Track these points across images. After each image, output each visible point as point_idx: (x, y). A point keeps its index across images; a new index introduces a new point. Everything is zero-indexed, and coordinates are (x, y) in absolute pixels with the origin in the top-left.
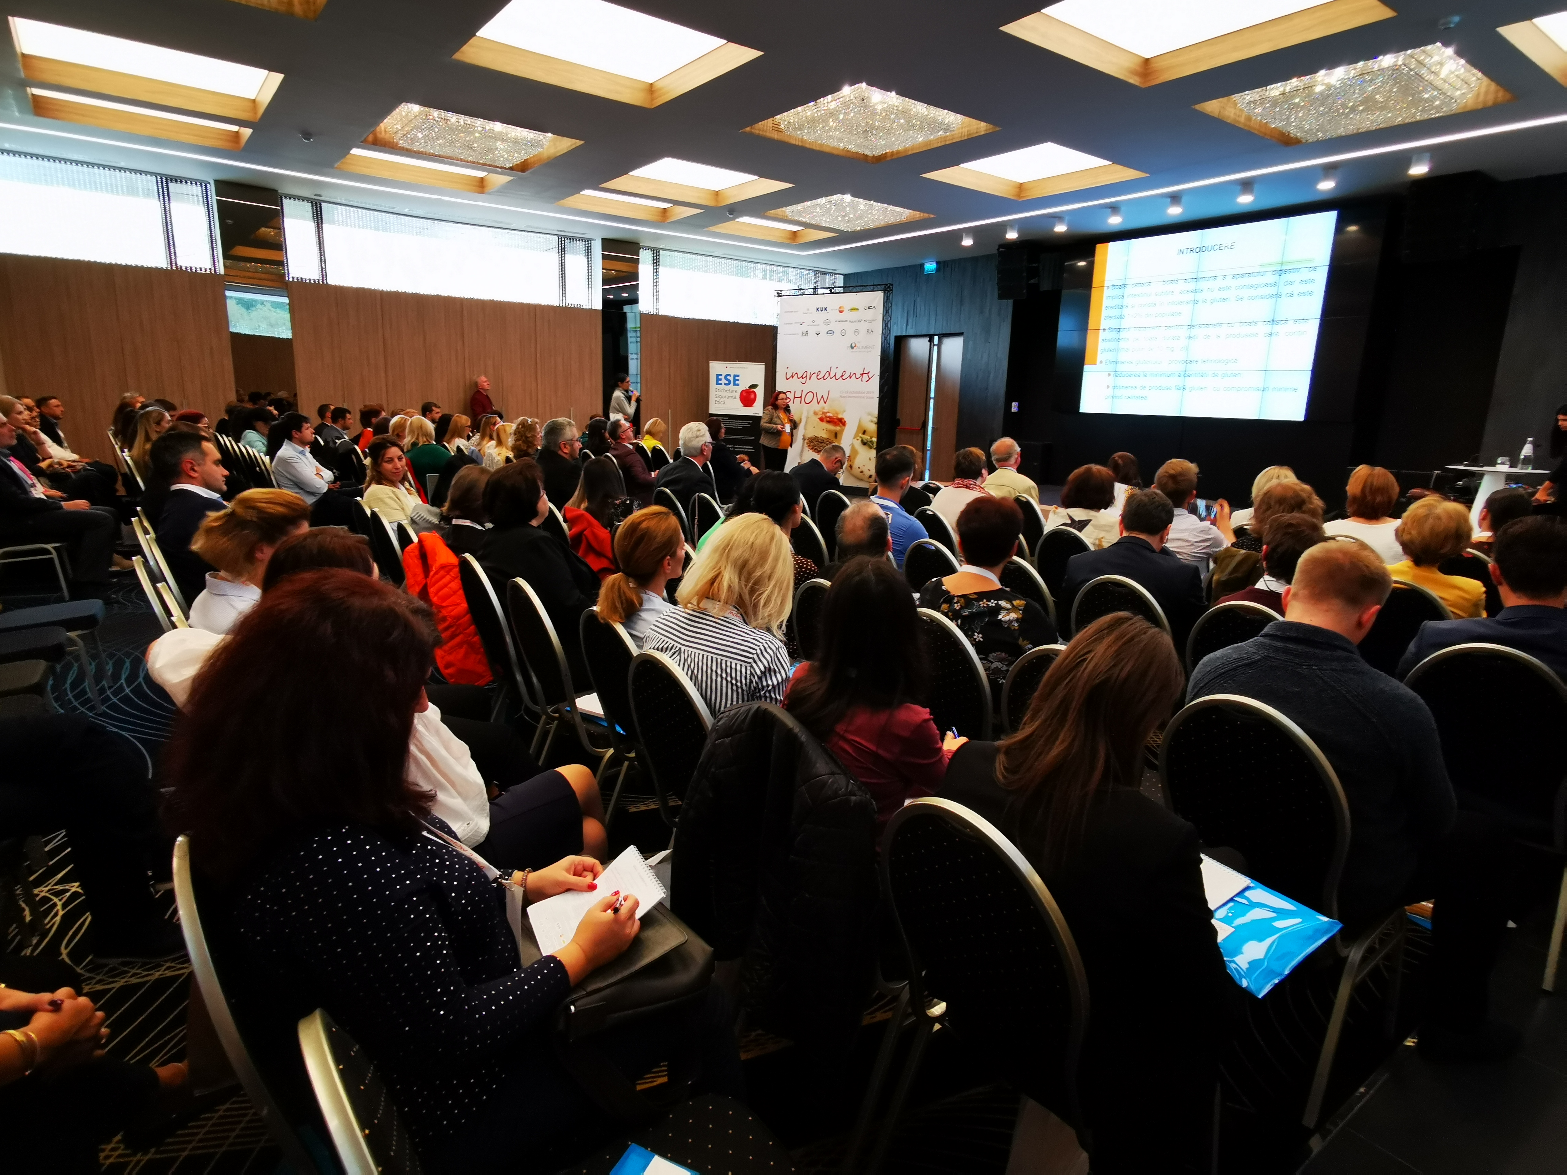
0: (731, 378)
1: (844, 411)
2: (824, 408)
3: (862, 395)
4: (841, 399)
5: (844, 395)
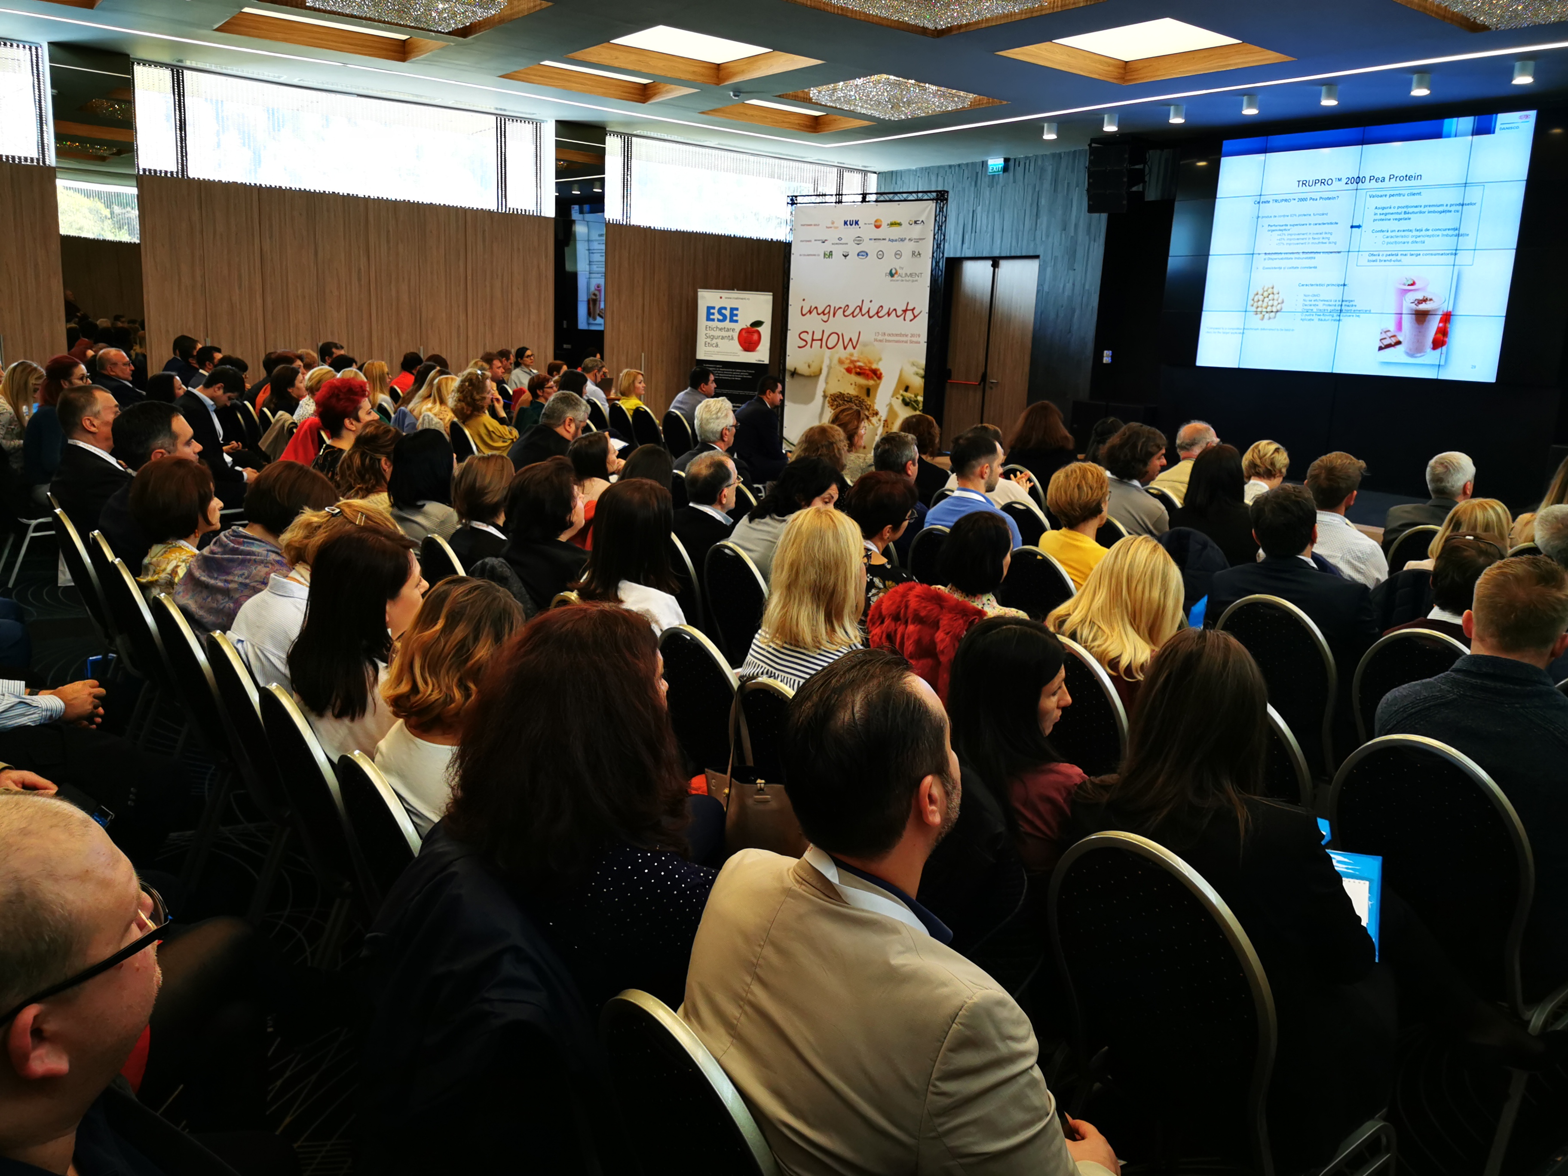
0: (727, 313)
1: (880, 360)
2: (852, 355)
3: (904, 339)
4: (876, 343)
5: (880, 338)
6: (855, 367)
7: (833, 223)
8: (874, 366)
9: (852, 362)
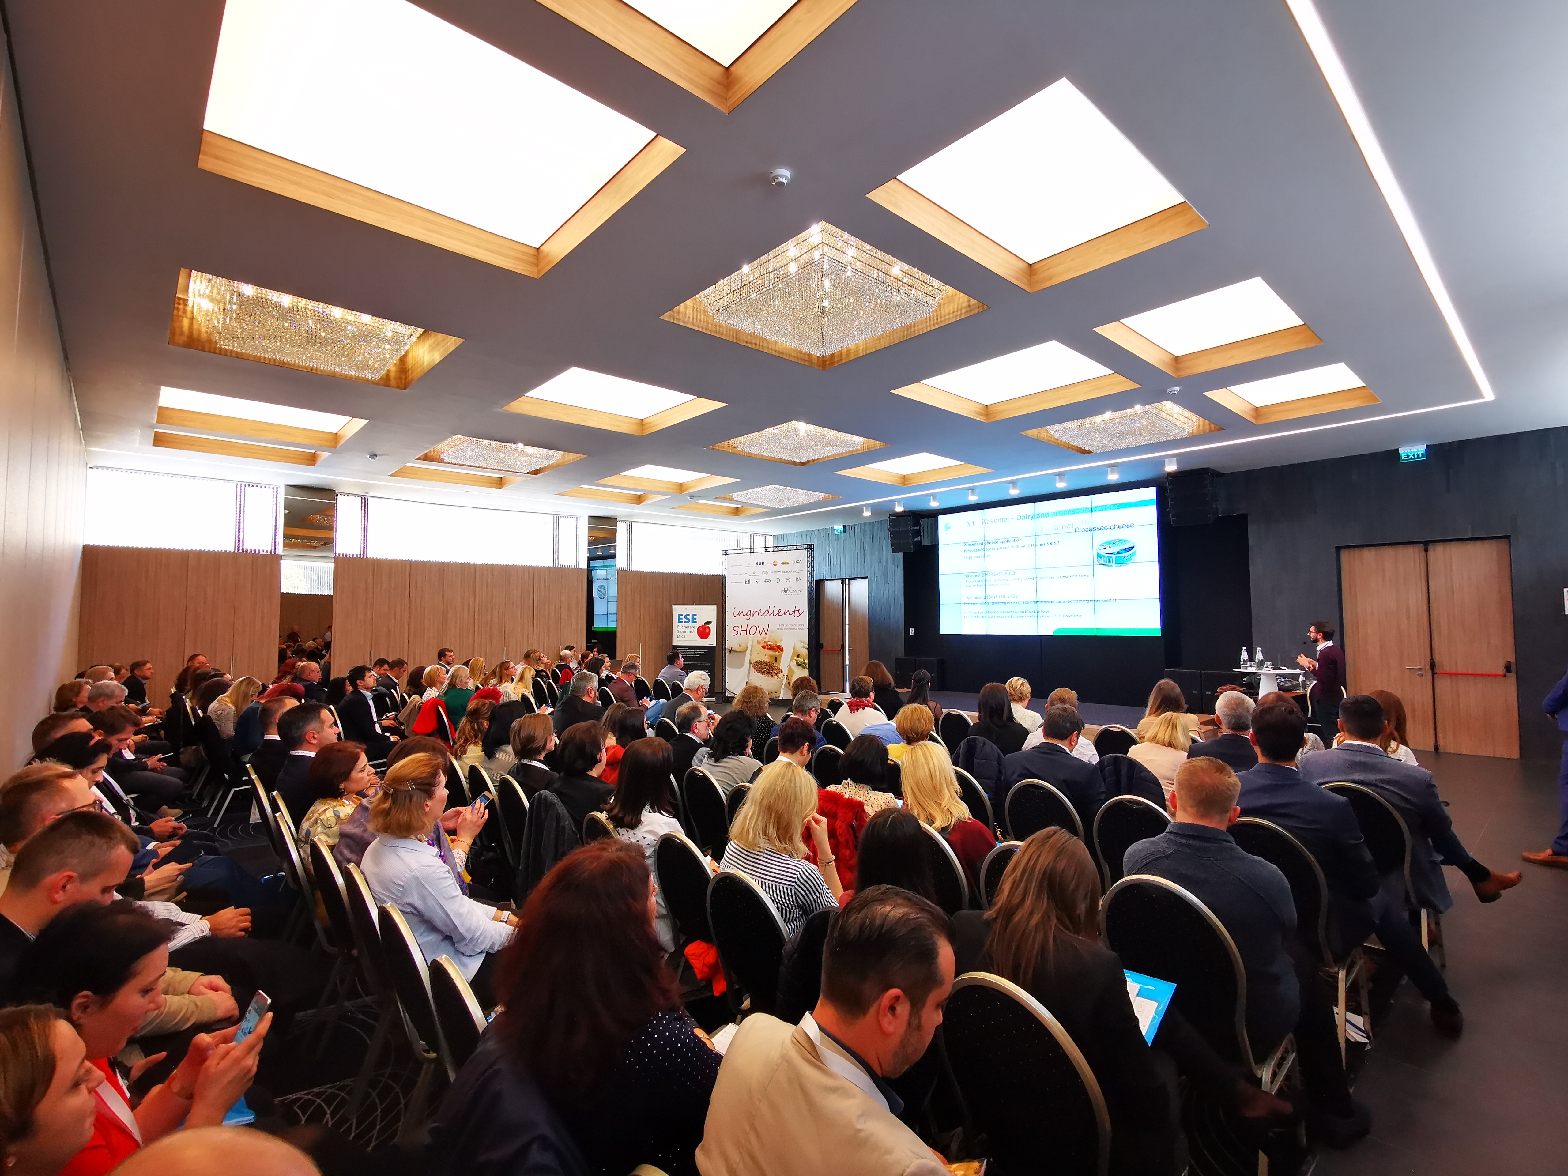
0: (690, 618)
1: (782, 640)
2: (765, 638)
3: (795, 627)
4: (778, 631)
5: (780, 627)
6: (767, 645)
7: (750, 564)
8: (778, 644)
9: (765, 642)
